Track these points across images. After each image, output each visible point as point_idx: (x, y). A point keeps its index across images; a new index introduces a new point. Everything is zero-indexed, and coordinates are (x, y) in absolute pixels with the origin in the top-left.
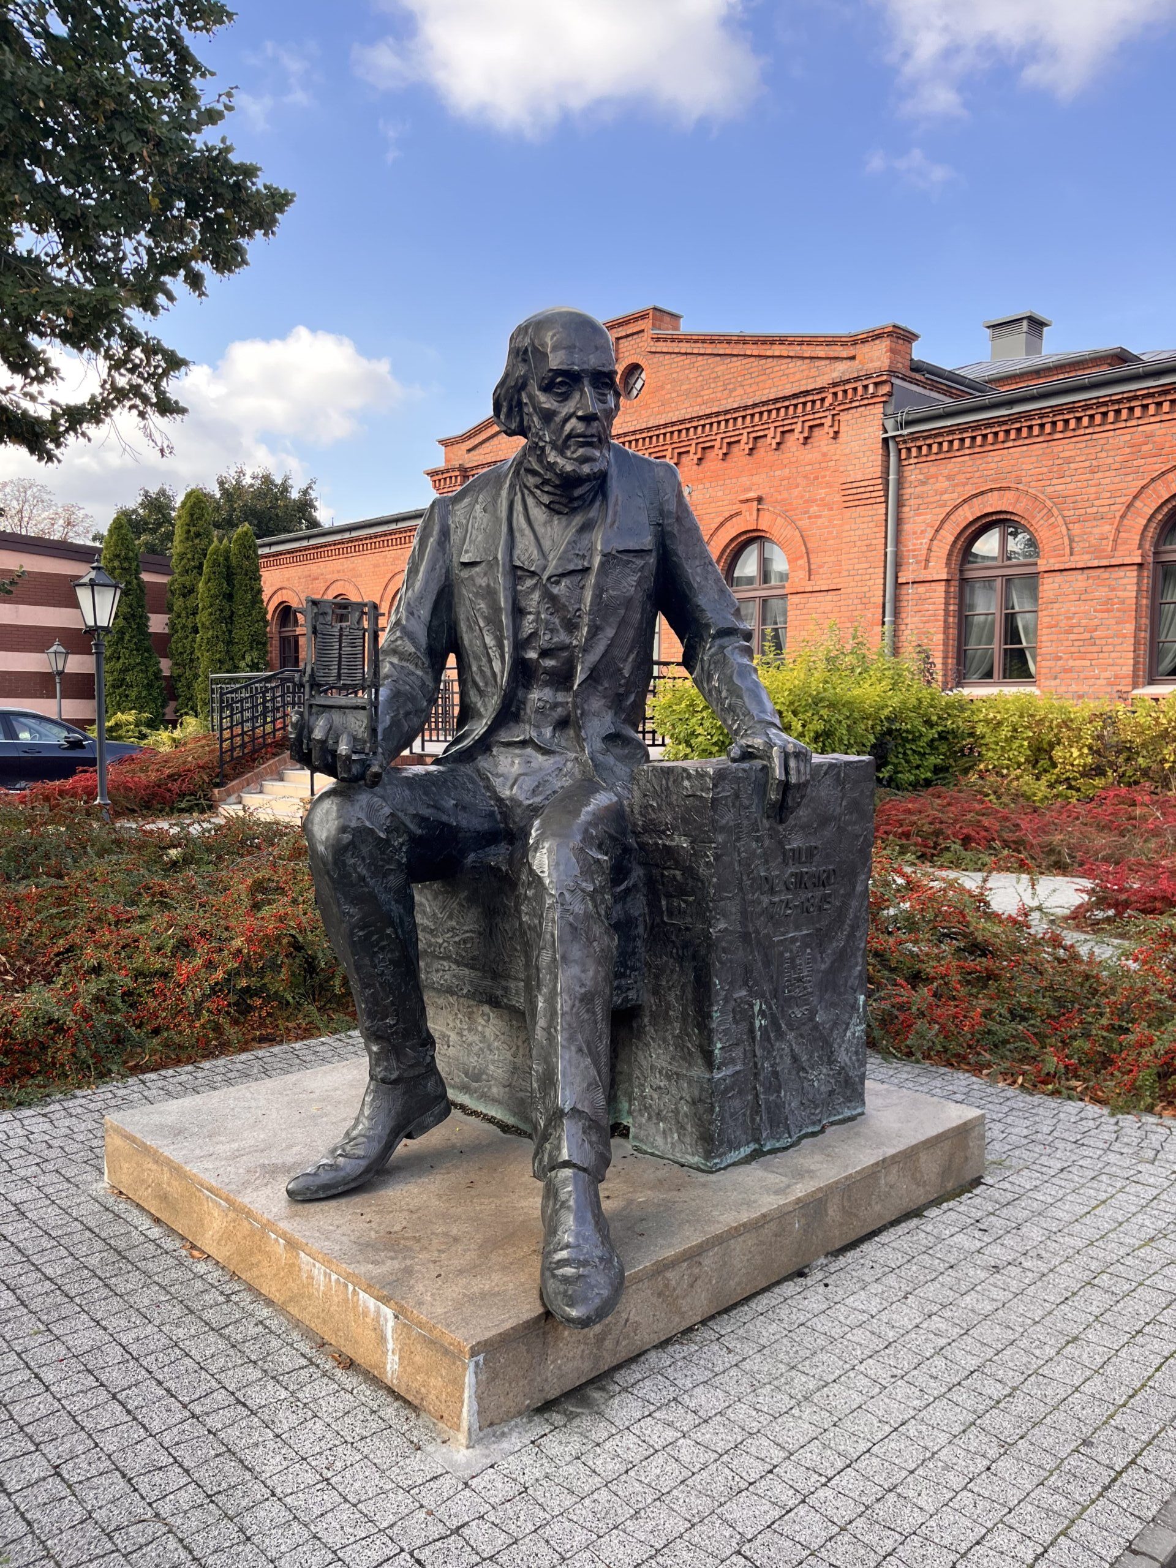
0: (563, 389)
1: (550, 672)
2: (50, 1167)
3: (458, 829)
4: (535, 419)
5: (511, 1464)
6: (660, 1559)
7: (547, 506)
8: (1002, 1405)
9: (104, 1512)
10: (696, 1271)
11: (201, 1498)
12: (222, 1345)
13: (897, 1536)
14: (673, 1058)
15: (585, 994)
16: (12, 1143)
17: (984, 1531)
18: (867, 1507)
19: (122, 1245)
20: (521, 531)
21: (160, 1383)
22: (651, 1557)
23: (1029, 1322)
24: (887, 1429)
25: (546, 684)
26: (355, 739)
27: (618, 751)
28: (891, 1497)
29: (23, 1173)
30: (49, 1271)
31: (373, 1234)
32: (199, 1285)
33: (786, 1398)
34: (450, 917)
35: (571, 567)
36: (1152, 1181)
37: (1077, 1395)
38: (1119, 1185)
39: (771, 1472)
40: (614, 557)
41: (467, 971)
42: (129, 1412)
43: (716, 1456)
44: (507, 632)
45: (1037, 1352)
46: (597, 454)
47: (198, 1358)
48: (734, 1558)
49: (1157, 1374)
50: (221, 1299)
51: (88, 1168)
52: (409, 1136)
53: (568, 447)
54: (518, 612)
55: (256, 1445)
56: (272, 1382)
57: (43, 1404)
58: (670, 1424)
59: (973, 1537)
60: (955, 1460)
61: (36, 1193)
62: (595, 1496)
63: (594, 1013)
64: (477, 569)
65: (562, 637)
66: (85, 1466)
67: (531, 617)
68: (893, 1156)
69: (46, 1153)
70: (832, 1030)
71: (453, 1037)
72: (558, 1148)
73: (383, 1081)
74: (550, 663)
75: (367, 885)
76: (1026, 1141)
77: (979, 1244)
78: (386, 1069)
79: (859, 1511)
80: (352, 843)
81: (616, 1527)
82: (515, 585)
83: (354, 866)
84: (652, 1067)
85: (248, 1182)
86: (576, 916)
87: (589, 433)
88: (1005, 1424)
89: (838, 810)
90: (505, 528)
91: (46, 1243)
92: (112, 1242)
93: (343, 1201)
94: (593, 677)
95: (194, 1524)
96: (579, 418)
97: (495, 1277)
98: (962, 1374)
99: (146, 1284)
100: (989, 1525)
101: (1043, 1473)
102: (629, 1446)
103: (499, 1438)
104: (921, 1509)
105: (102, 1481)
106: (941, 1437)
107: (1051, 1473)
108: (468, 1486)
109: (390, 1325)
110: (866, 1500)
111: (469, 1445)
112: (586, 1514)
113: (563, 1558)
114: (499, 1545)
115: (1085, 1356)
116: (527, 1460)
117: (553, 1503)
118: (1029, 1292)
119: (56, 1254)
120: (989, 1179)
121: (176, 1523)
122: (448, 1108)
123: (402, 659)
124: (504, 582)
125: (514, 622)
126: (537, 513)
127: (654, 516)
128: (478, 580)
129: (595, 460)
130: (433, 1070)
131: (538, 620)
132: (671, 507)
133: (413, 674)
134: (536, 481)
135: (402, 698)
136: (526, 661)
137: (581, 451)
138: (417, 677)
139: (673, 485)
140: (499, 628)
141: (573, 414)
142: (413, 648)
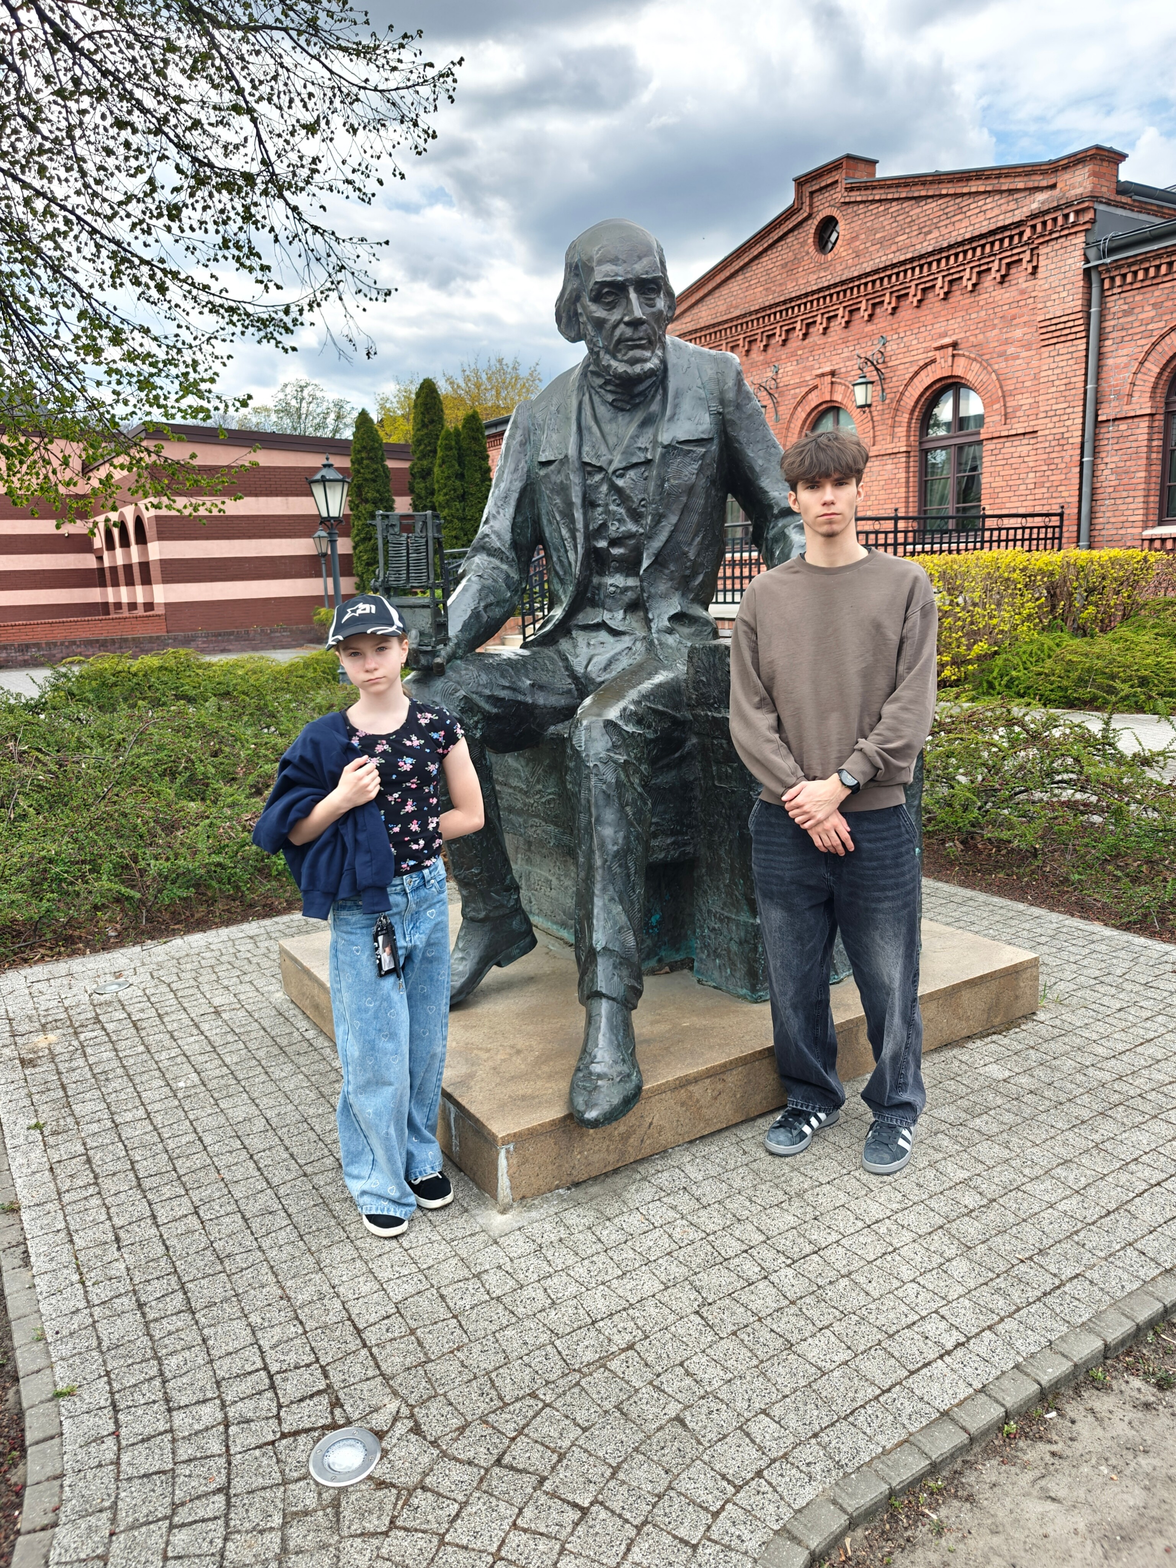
0: (610, 299)
1: (620, 559)
2: (247, 978)
3: (534, 706)
4: (589, 327)
5: (535, 1230)
6: (631, 1311)
7: (611, 404)
8: (973, 1214)
9: (222, 1242)
10: (720, 1086)
11: (294, 1236)
13: (837, 1313)
14: (725, 904)
15: (618, 852)
16: (224, 959)
17: (917, 1317)
18: (819, 1287)
19: (283, 1041)
20: (589, 429)
21: (287, 1149)
22: (625, 1309)
23: (1029, 1144)
24: (860, 1224)
25: (618, 570)
26: (422, 634)
27: (686, 630)
28: (844, 1282)
29: (226, 982)
30: (228, 1060)
32: (333, 1076)
33: (781, 1193)
34: (538, 782)
35: (635, 460)
37: (1050, 1210)
39: (746, 1251)
40: (675, 448)
41: (552, 827)
42: (259, 1169)
43: (704, 1235)
44: (580, 525)
45: (1026, 1171)
46: (648, 354)
47: (319, 1132)
48: (693, 1317)
49: (1137, 1199)
51: (274, 980)
52: (499, 965)
53: (619, 351)
54: (589, 504)
57: (200, 1160)
58: (674, 1208)
59: (905, 1321)
60: (913, 1256)
61: (232, 999)
62: (594, 1258)
63: (627, 868)
64: (552, 467)
65: (632, 527)
66: (217, 1208)
67: (600, 509)
68: (930, 994)
69: (246, 967)
71: (555, 882)
72: (593, 980)
73: (473, 920)
74: (616, 551)
77: (1007, 1074)
78: (474, 910)
79: (811, 1290)
81: (603, 1283)
82: (585, 480)
84: (709, 911)
86: (609, 785)
87: (636, 336)
88: (971, 1230)
90: (574, 428)
91: (230, 1038)
92: (278, 1040)
94: (659, 561)
95: (284, 1256)
96: (628, 324)
97: (539, 1083)
98: (947, 1185)
99: (295, 1073)
100: (924, 1313)
101: (991, 1275)
102: (633, 1222)
103: (530, 1208)
104: (867, 1294)
105: (227, 1220)
106: (907, 1236)
107: (998, 1276)
108: (496, 1243)
109: (453, 1116)
110: (820, 1281)
111: (504, 1212)
112: (583, 1271)
113: (553, 1303)
114: (507, 1288)
115: (1072, 1177)
116: (548, 1227)
117: (559, 1261)
118: (1039, 1118)
119: (235, 1047)
120: (1041, 1016)
121: (272, 1254)
122: (534, 942)
123: (489, 555)
124: (575, 479)
125: (585, 514)
126: (603, 411)
127: (715, 406)
128: (553, 478)
129: (645, 360)
130: (518, 910)
131: (607, 512)
132: (731, 395)
133: (497, 568)
134: (601, 381)
135: (485, 591)
136: (597, 550)
137: (631, 353)
138: (502, 571)
139: (733, 375)
140: (573, 520)
141: (621, 321)
142: (497, 544)
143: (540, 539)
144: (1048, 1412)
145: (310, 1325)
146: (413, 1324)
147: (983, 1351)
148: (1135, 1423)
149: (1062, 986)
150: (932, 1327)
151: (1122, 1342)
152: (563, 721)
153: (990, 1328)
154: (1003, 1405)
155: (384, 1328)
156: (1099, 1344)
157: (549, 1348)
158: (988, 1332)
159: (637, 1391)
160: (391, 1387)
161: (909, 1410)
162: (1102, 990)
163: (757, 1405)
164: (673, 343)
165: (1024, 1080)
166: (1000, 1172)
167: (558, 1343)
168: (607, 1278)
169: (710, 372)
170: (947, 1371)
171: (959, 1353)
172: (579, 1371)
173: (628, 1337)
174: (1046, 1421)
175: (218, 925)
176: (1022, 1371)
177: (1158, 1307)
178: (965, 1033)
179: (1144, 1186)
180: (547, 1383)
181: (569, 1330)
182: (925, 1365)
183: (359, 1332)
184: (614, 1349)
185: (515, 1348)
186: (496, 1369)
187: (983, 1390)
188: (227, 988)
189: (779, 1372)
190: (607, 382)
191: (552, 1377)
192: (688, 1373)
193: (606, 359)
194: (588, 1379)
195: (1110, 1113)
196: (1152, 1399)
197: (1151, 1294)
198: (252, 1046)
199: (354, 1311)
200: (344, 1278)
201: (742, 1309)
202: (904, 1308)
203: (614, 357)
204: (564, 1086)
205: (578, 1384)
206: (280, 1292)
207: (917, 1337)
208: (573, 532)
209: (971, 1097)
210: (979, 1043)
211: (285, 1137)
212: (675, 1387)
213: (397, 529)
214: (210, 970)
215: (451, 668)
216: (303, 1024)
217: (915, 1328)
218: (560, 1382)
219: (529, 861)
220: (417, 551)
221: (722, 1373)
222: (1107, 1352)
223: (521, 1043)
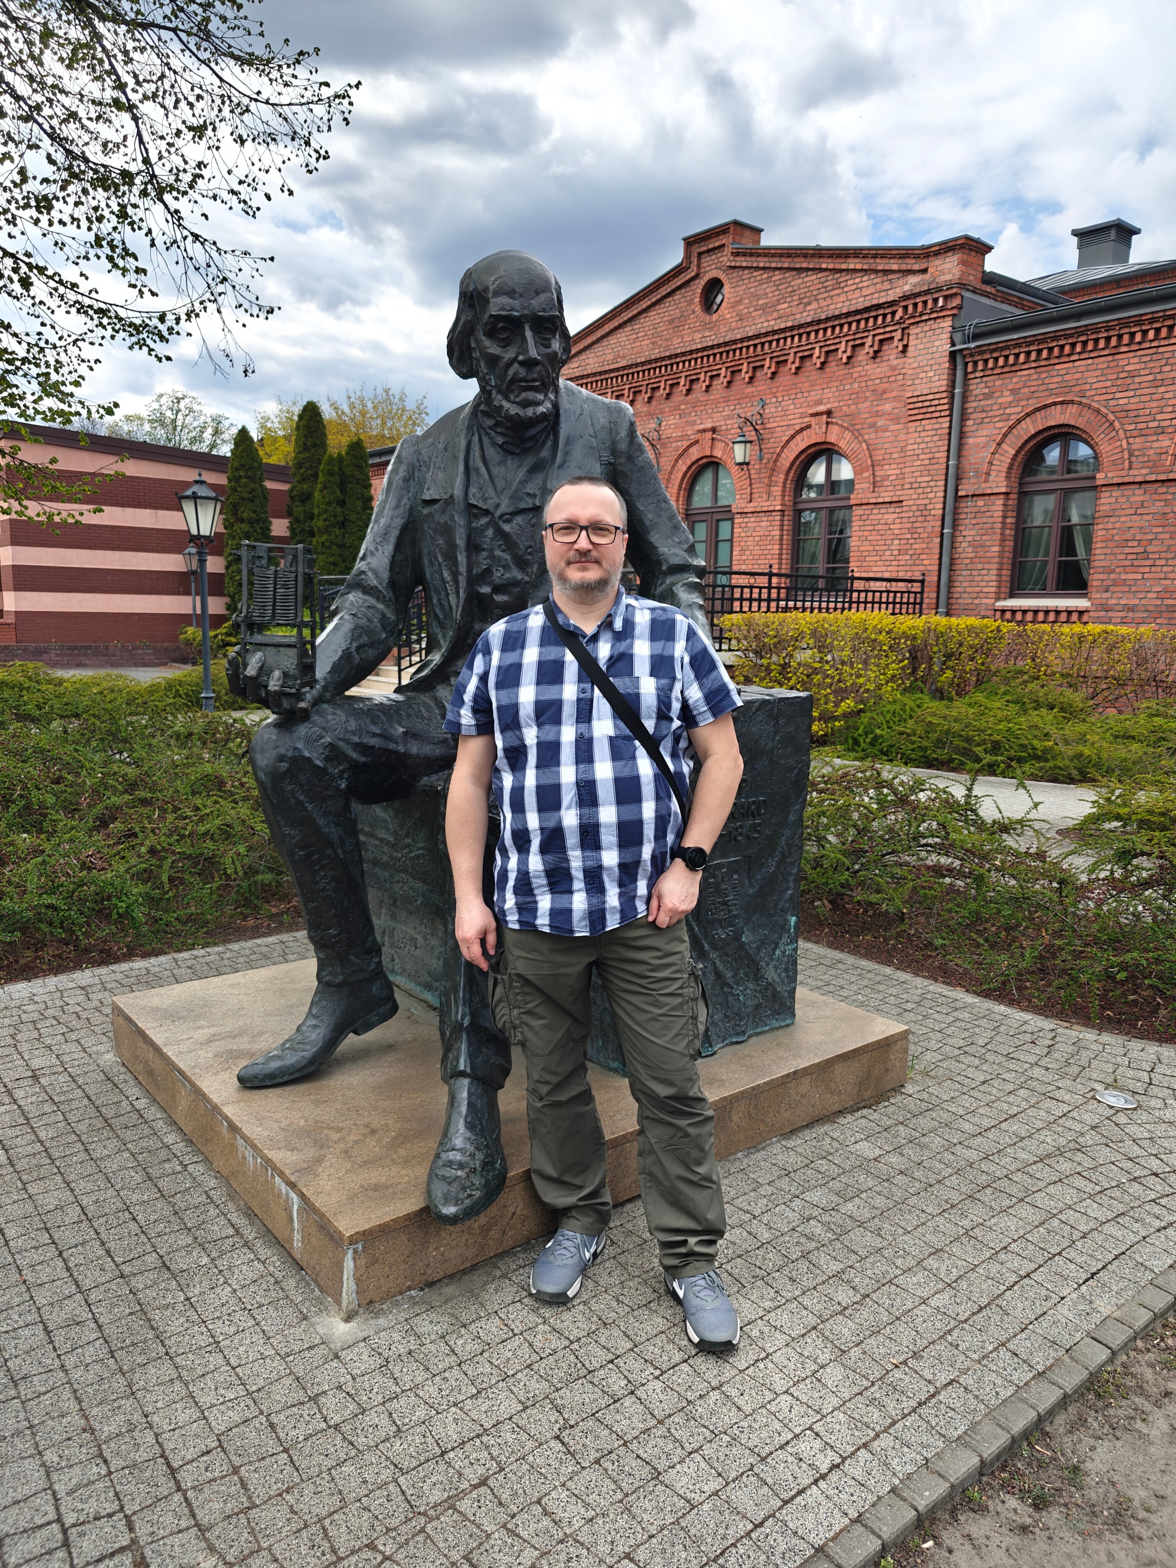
0: (504, 335)
1: (503, 607)
2: (73, 1036)
3: (407, 755)
4: (482, 364)
5: (382, 1340)
6: (485, 1439)
7: (501, 447)
8: (847, 1312)
9: (18, 1361)
11: (103, 1353)
12: (167, 1211)
13: (708, 1433)
16: (49, 1013)
17: (790, 1436)
18: (689, 1402)
19: (109, 1112)
20: (477, 470)
21: (103, 1244)
22: (478, 1436)
23: (901, 1231)
26: (285, 675)
28: (715, 1395)
29: (48, 1041)
30: (43, 1135)
31: (302, 1122)
32: (163, 1154)
34: (407, 835)
35: (523, 506)
36: (1067, 1097)
37: (923, 1307)
38: (1033, 1101)
39: (612, 1362)
41: (419, 884)
42: (68, 1269)
43: (567, 1343)
44: (463, 569)
45: (899, 1262)
46: (541, 397)
47: (143, 1223)
48: (552, 1443)
49: (1008, 1293)
50: (179, 1168)
51: (105, 1039)
52: (356, 1032)
53: (512, 392)
54: (473, 547)
55: (167, 1307)
56: (199, 1249)
59: (778, 1441)
60: (786, 1362)
61: (54, 1061)
62: (447, 1374)
64: (436, 507)
65: (517, 574)
66: (16, 1317)
67: (484, 554)
68: (805, 1069)
69: (75, 1023)
70: (759, 949)
71: (420, 941)
72: (457, 1059)
73: (329, 984)
74: (499, 598)
75: (305, 809)
76: (957, 1052)
77: (878, 1152)
78: (330, 974)
79: (680, 1406)
80: (288, 771)
81: (455, 1405)
82: (470, 522)
83: (292, 792)
85: (211, 1066)
87: (529, 377)
88: (845, 1331)
89: (770, 745)
90: (461, 468)
91: (48, 1108)
92: (103, 1110)
93: (288, 1088)
95: (90, 1377)
96: (522, 364)
97: (394, 1169)
98: (820, 1279)
99: (120, 1151)
100: (798, 1430)
101: (866, 1383)
102: (492, 1328)
103: (377, 1315)
104: (739, 1409)
105: (27, 1332)
106: (780, 1339)
107: (873, 1384)
108: (337, 1357)
109: (295, 1207)
110: (690, 1396)
111: (348, 1319)
112: (433, 1390)
113: (399, 1430)
114: (347, 1414)
115: (943, 1269)
116: (396, 1336)
117: (407, 1378)
118: (911, 1202)
119: (53, 1118)
120: (909, 1089)
121: (76, 1375)
122: (395, 1009)
123: (365, 592)
124: (460, 520)
125: (469, 558)
126: (492, 453)
127: (606, 456)
128: (437, 517)
129: (539, 404)
130: (380, 974)
131: (492, 557)
132: (623, 446)
133: (373, 607)
134: (490, 422)
135: (358, 631)
136: (480, 596)
137: (524, 395)
138: (377, 610)
139: (626, 425)
140: (456, 563)
141: (515, 360)
142: (375, 582)
143: (420, 579)
144: (925, 1542)
145: (116, 1463)
146: (237, 1460)
147: (858, 1473)
148: (1013, 1550)
149: (929, 1056)
150: (807, 1446)
151: (998, 1457)
152: (436, 772)
153: (865, 1445)
154: (879, 1537)
155: (202, 1466)
156: (976, 1460)
157: (391, 1487)
158: (863, 1451)
159: (488, 1536)
160: (206, 1540)
161: (783, 1547)
162: (966, 1061)
163: (620, 1549)
164: (566, 387)
165: (894, 1159)
166: (873, 1264)
167: (402, 1480)
168: (460, 1398)
169: (602, 421)
170: (822, 1499)
171: (834, 1476)
172: (425, 1514)
173: (481, 1470)
174: (922, 1552)
175: (46, 973)
176: (898, 1495)
177: (1032, 1415)
178: (837, 1107)
179: (1014, 1278)
180: (388, 1530)
181: (415, 1463)
182: (800, 1492)
183: (173, 1471)
184: (465, 1485)
185: (353, 1488)
186: (331, 1514)
187: (859, 1520)
188: (49, 1047)
189: (644, 1506)
190: (498, 424)
191: (394, 1523)
192: (546, 1513)
193: (498, 400)
194: (434, 1524)
195: (978, 1196)
196: (1029, 1521)
197: (1025, 1401)
198: (72, 1118)
199: (169, 1446)
200: (160, 1404)
201: (606, 1432)
202: (777, 1426)
203: (507, 398)
204: (421, 1172)
205: (422, 1530)
206: (83, 1422)
207: (790, 1459)
208: (455, 575)
209: (843, 1179)
210: (850, 1118)
211: (102, 1230)
212: (531, 1530)
213: (264, 562)
214: (31, 1026)
215: (317, 712)
216: (133, 1091)
217: (789, 1448)
218: (403, 1529)
219: (393, 916)
220: (286, 587)
221: (583, 1511)
222: (984, 1469)
223: (376, 1121)
